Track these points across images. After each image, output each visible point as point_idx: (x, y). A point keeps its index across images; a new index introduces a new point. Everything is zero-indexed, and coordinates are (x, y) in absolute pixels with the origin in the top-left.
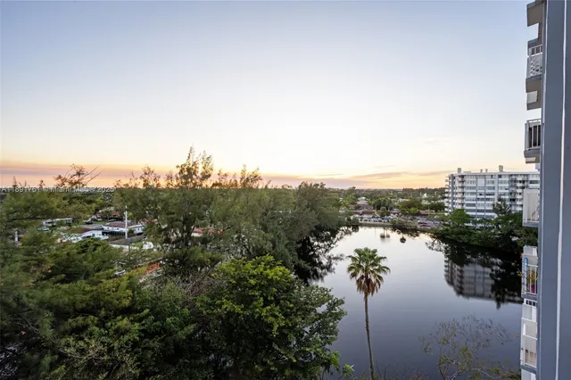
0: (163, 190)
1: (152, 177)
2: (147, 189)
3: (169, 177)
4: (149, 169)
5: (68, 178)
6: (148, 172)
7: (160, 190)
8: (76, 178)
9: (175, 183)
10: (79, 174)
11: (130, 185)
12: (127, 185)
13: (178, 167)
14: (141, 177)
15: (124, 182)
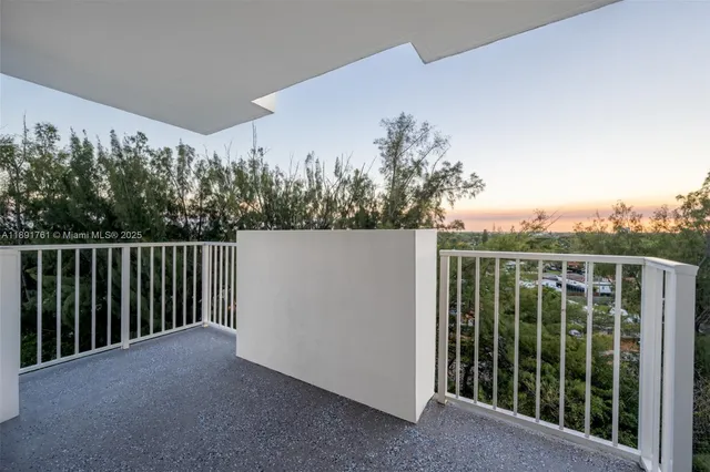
0: (648, 236)
1: (628, 217)
2: (620, 234)
3: (661, 215)
4: (623, 206)
5: (531, 222)
6: (622, 210)
7: (642, 236)
8: (538, 223)
9: (672, 223)
10: (540, 218)
11: (594, 229)
12: (590, 229)
13: (680, 197)
14: (611, 218)
15: (586, 224)
